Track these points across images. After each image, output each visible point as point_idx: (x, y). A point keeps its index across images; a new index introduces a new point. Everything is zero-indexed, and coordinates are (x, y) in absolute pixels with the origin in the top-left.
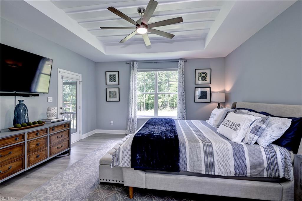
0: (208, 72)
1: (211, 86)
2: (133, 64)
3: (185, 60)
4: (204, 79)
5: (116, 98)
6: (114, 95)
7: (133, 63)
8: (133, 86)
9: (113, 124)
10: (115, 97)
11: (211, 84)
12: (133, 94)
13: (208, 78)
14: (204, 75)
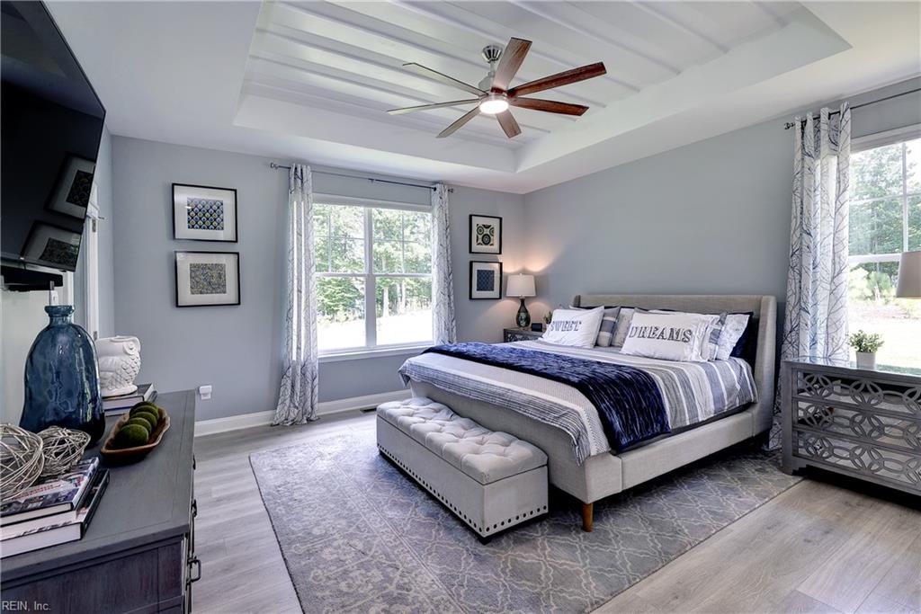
0: (495, 223)
1: (501, 258)
2: (299, 174)
3: (451, 188)
4: (486, 240)
5: (225, 292)
6: (214, 281)
7: (299, 170)
8: (299, 250)
9: (209, 397)
10: (221, 288)
11: (500, 253)
12: (303, 277)
13: (495, 239)
14: (487, 231)
